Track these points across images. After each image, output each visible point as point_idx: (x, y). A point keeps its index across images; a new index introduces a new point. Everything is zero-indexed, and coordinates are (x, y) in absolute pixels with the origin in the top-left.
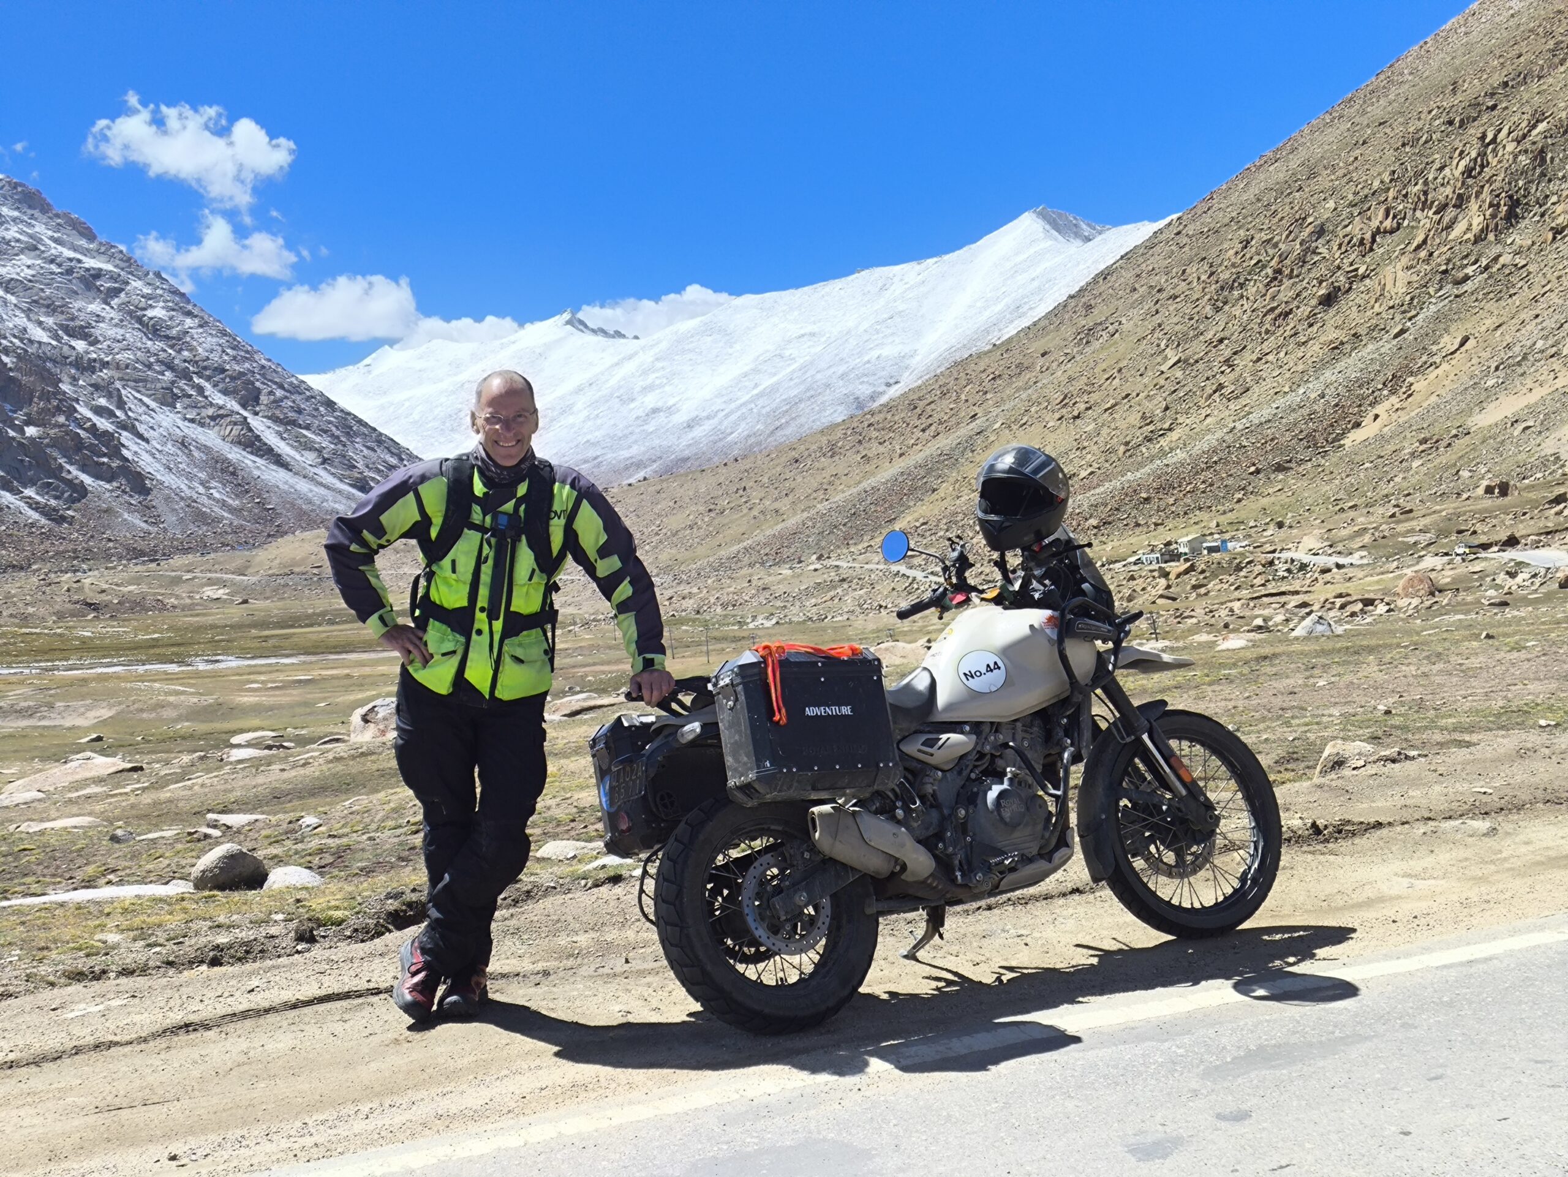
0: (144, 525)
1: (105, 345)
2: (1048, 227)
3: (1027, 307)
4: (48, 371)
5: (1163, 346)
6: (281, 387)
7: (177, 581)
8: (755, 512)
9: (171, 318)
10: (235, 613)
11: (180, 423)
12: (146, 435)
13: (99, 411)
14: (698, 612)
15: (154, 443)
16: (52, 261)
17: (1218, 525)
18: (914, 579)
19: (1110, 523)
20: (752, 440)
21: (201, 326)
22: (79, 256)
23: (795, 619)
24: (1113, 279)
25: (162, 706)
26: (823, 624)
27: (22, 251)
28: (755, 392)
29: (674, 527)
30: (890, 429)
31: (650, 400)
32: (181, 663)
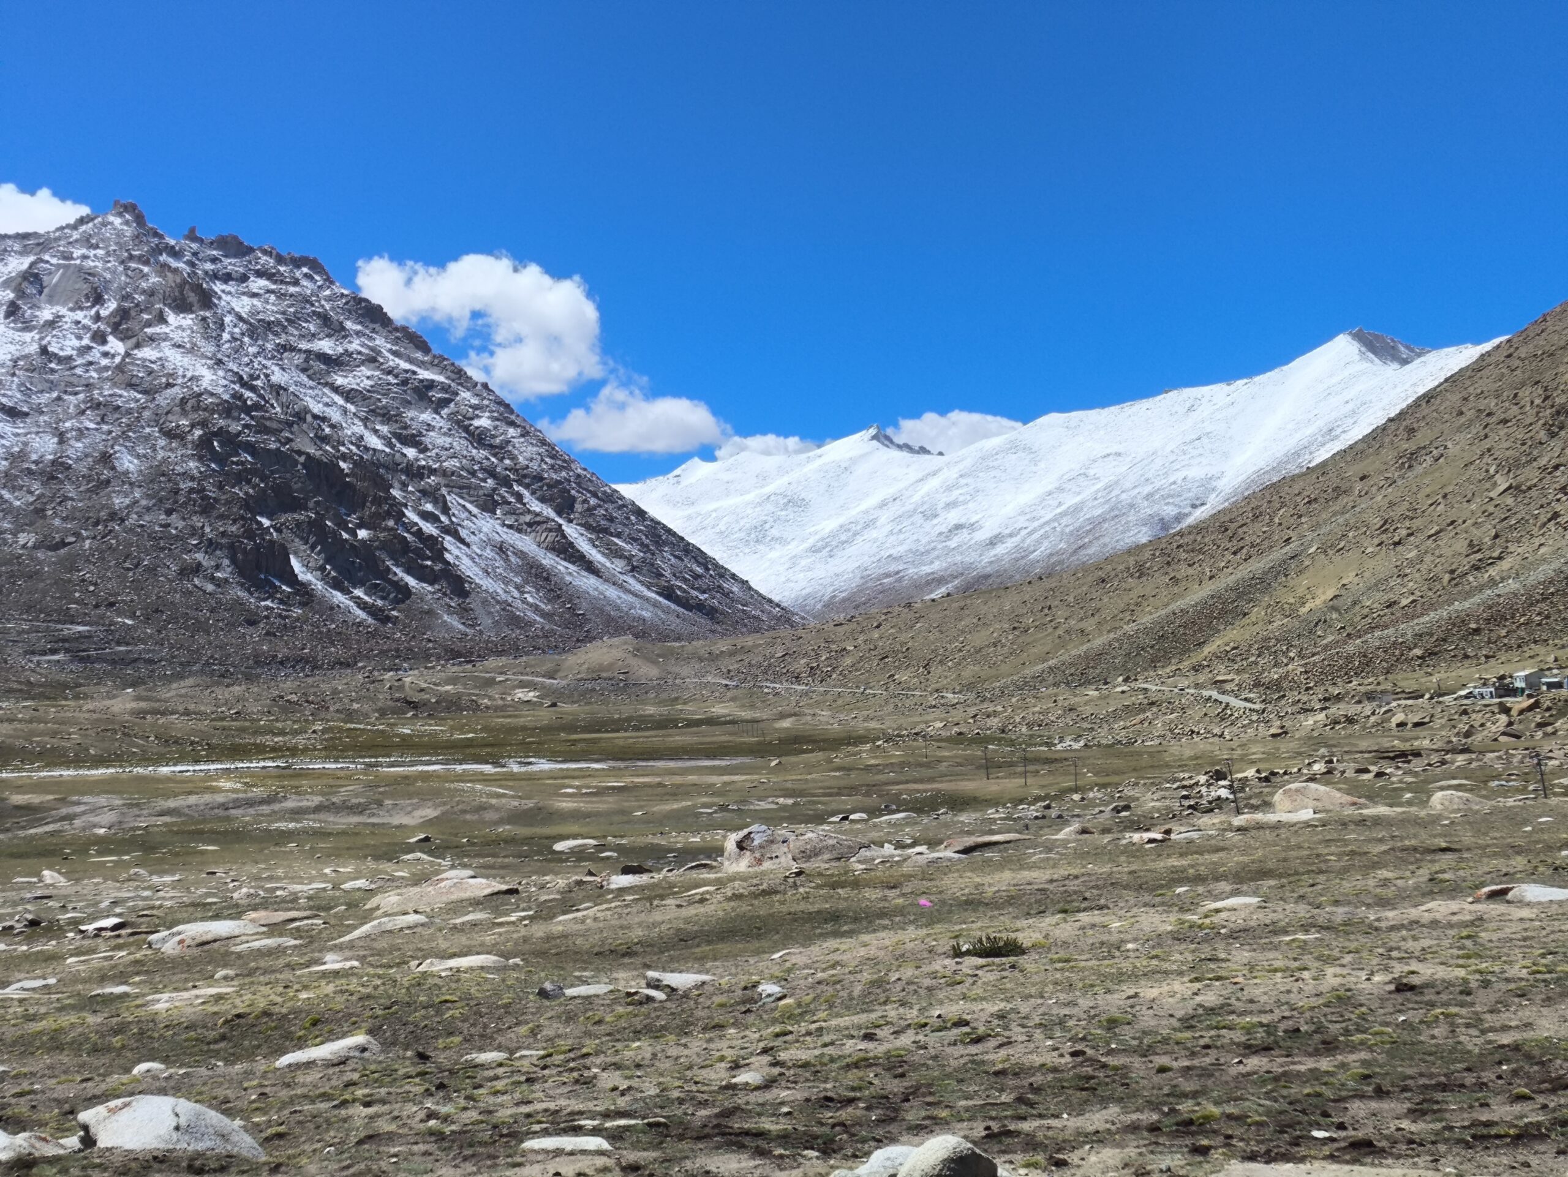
0: (461, 627)
1: (433, 453)
2: (1363, 349)
3: (1340, 430)
4: (381, 477)
5: (1492, 471)
6: (595, 495)
7: (491, 682)
8: (1060, 632)
9: (496, 428)
10: (545, 716)
11: (499, 529)
12: (468, 540)
13: (426, 516)
14: (1003, 731)
15: (474, 547)
16: (389, 373)
17: (1556, 660)
18: (1227, 705)
19: (1436, 654)
20: (1055, 559)
21: (522, 436)
22: (414, 368)
23: (1104, 742)
24: (1438, 401)
25: (482, 808)
26: (1131, 749)
27: (363, 363)
28: (1059, 510)
29: (978, 643)
30: (1200, 551)
31: (953, 517)
32: (496, 764)
